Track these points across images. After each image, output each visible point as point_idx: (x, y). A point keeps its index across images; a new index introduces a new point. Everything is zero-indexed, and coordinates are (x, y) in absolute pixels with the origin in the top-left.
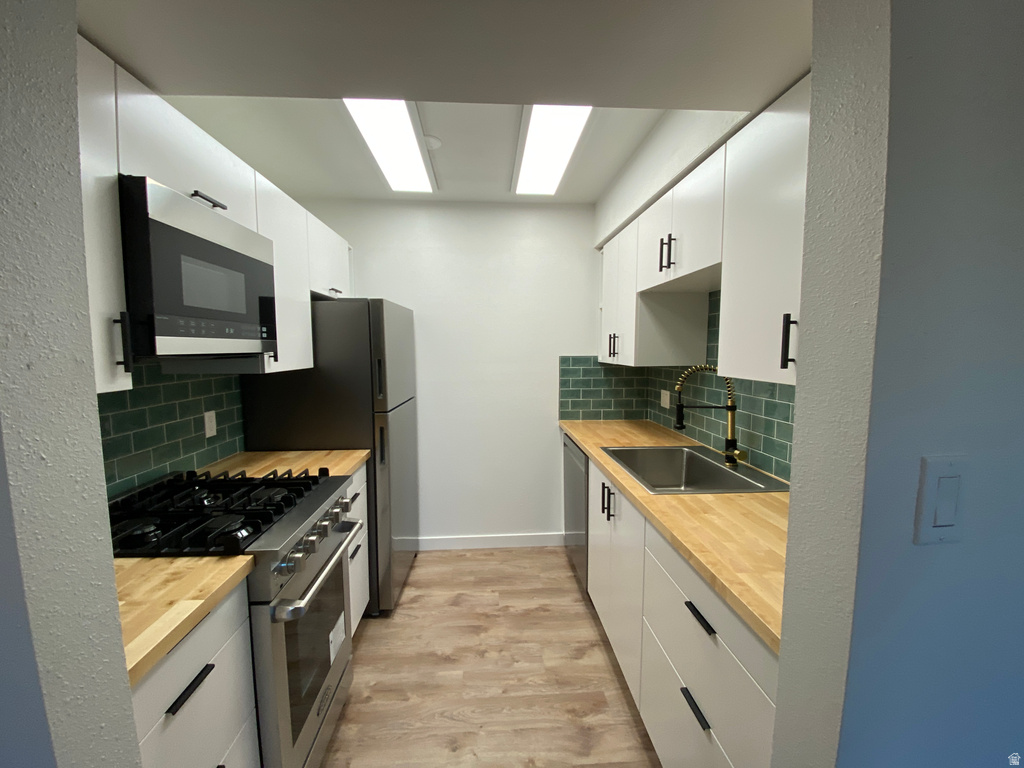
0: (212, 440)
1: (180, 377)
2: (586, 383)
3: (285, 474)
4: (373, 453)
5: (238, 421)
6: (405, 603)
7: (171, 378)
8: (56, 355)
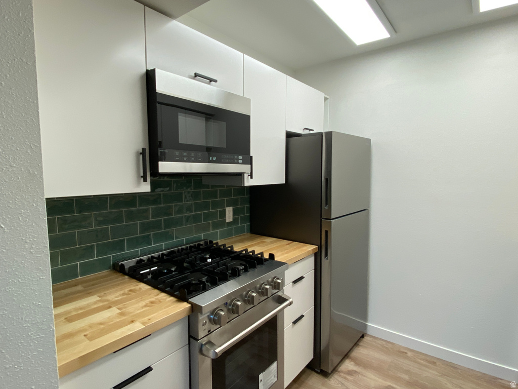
0: (229, 223)
1: (213, 186)
3: (259, 254)
4: (320, 248)
5: (247, 214)
6: (342, 372)
7: (207, 186)
8: (15, 169)
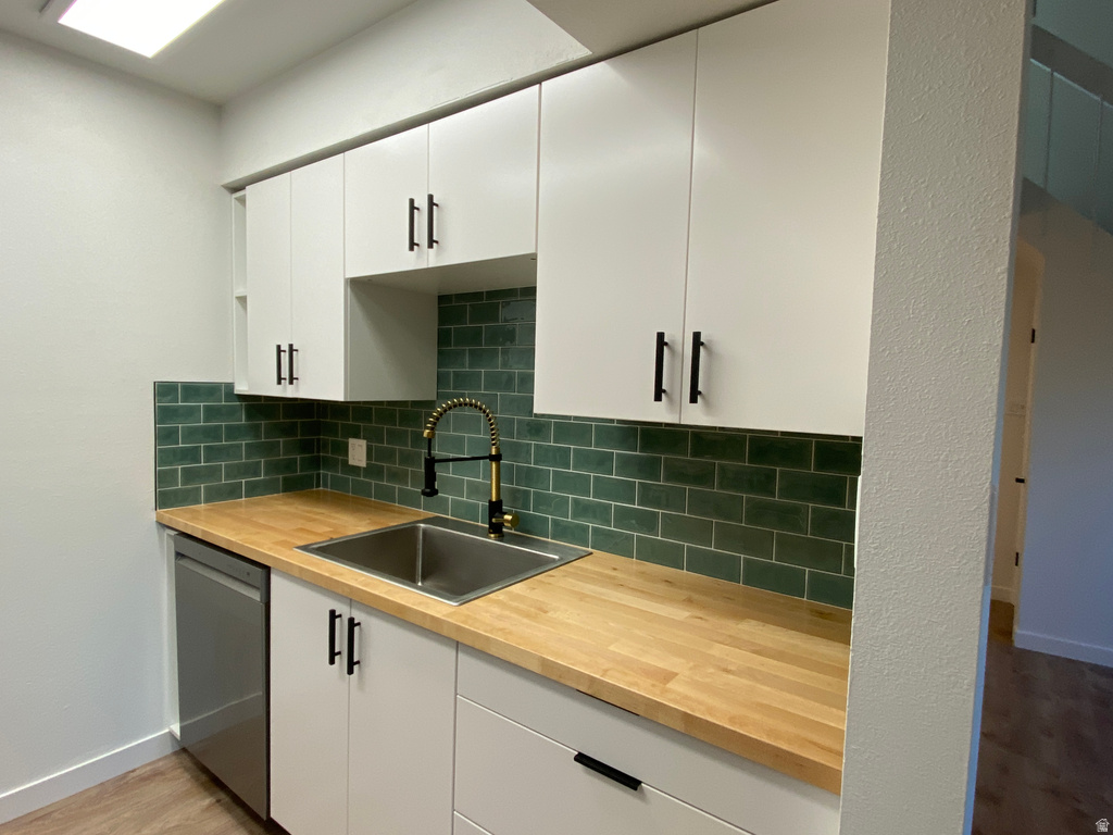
2: (212, 433)
